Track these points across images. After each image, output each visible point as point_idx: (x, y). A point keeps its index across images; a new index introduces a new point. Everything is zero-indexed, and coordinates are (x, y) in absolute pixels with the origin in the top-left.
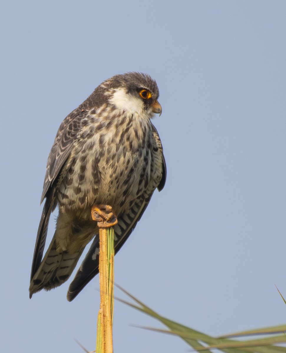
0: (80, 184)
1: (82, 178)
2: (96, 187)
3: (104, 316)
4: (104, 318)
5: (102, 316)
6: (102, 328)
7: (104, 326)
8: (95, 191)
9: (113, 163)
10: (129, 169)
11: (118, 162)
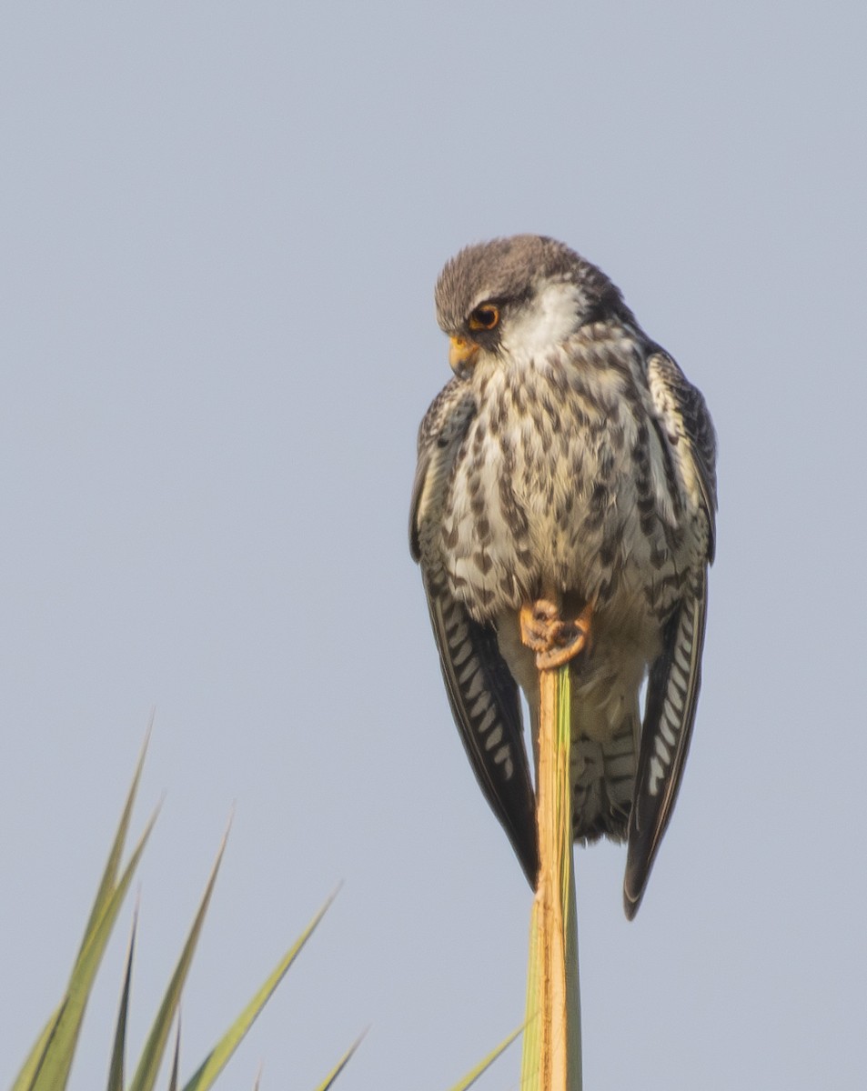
0: (484, 546)
1: (483, 528)
2: (523, 548)
3: (546, 907)
4: (545, 915)
5: (541, 909)
6: (540, 940)
7: (546, 934)
8: (525, 557)
9: (540, 478)
10: (589, 488)
11: (553, 473)
